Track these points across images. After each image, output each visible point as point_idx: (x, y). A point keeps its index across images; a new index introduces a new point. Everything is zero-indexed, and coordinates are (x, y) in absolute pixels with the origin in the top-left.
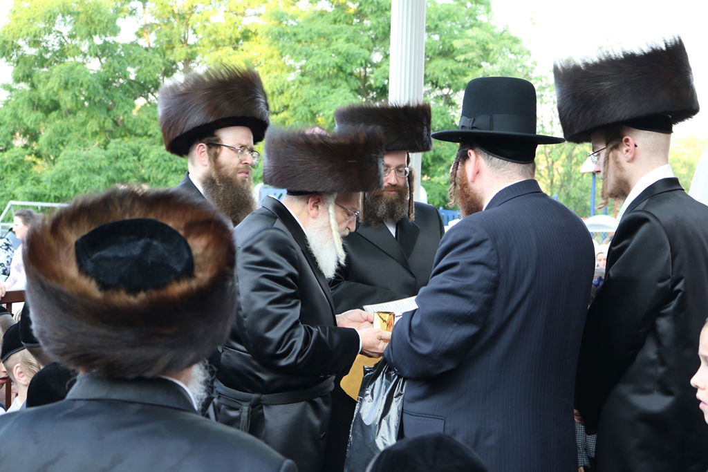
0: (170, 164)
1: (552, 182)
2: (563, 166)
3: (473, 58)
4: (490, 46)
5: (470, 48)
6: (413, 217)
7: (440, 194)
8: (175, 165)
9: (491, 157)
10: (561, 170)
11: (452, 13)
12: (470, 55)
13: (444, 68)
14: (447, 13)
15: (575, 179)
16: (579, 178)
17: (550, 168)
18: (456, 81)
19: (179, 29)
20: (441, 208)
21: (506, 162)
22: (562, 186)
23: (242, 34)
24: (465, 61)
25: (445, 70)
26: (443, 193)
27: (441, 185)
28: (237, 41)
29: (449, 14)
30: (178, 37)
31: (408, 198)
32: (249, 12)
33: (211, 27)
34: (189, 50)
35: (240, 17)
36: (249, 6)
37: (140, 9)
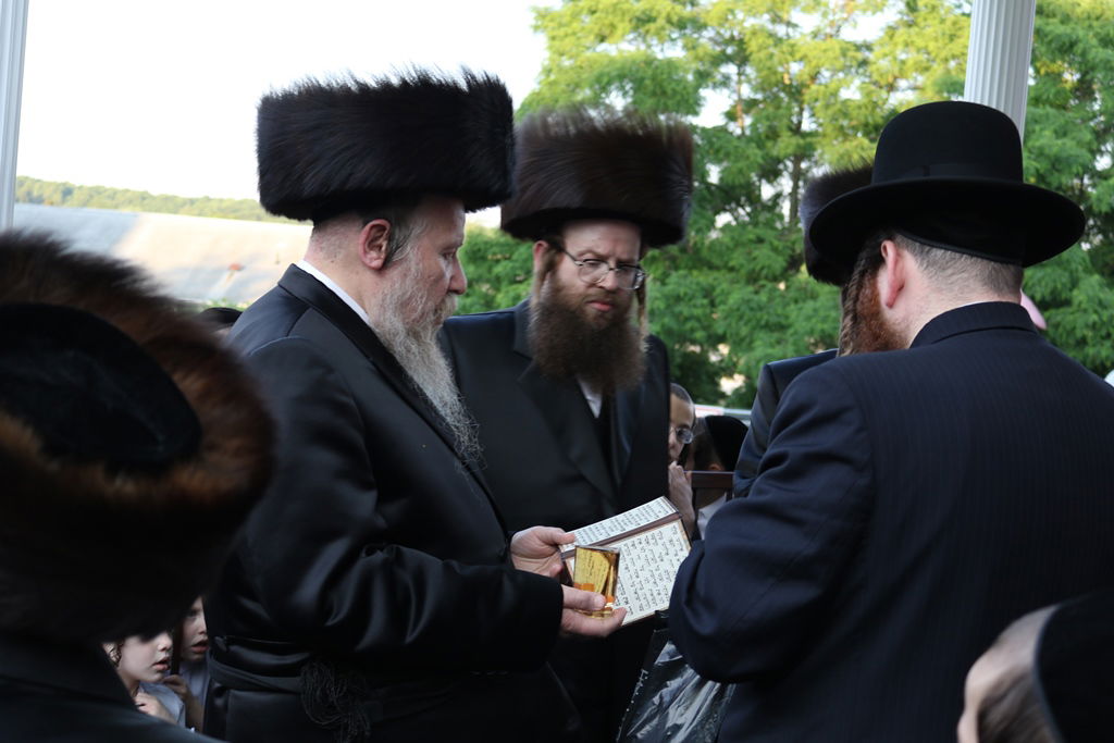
0: (759, 314)
8: (765, 317)
9: (927, 248)
21: (958, 255)
30: (785, 120)
32: (902, 83)
33: (838, 106)
34: (801, 142)
35: (884, 94)
36: (902, 74)
37: (735, 78)
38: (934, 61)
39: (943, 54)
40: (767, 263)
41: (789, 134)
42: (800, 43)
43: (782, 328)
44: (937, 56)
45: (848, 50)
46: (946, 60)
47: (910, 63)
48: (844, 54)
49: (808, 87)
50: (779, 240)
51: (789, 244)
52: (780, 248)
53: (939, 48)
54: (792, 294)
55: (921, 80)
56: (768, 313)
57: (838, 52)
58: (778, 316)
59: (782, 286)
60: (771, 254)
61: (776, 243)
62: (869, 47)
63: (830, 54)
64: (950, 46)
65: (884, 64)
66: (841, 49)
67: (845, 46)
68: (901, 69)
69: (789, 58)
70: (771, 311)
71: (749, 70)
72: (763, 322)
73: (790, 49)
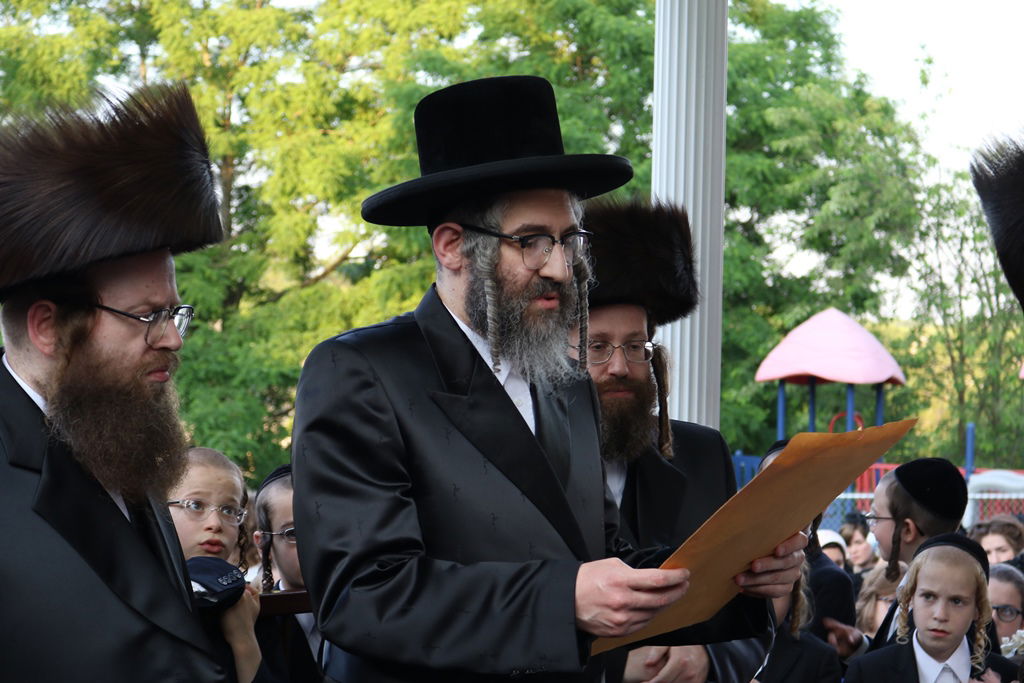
0: (195, 365)
1: (961, 398)
2: (983, 366)
3: (803, 148)
4: (839, 125)
5: (797, 126)
6: (669, 450)
7: (737, 421)
10: (980, 373)
11: (762, 63)
12: (800, 140)
13: (748, 169)
14: (753, 62)
15: (1008, 391)
16: (1016, 390)
17: (958, 369)
18: (771, 195)
19: (213, 97)
20: (738, 453)
22: (982, 406)
23: (339, 105)
24: (788, 152)
25: (751, 174)
26: (744, 421)
27: (739, 404)
28: (328, 118)
29: (757, 65)
30: (210, 114)
31: (657, 411)
32: (354, 61)
33: (278, 93)
34: (233, 139)
35: (334, 74)
36: (355, 50)
37: (136, 59)
38: (393, 33)
39: (406, 23)
40: (200, 296)
41: (218, 129)
42: (222, 14)
43: (226, 378)
44: (398, 26)
45: (285, 21)
46: (410, 30)
47: (365, 35)
48: (281, 25)
49: (236, 69)
50: (211, 268)
51: (224, 272)
52: (214, 277)
53: (400, 17)
54: (234, 336)
55: (378, 56)
56: (207, 361)
57: (273, 23)
58: (219, 363)
59: (218, 326)
60: (203, 284)
61: (208, 272)
62: (306, 16)
63: (263, 26)
64: (413, 13)
65: (332, 38)
66: (277, 19)
67: (280, 15)
68: (354, 44)
69: (211, 32)
70: (211, 358)
71: (154, 49)
72: (202, 374)
73: (211, 21)
